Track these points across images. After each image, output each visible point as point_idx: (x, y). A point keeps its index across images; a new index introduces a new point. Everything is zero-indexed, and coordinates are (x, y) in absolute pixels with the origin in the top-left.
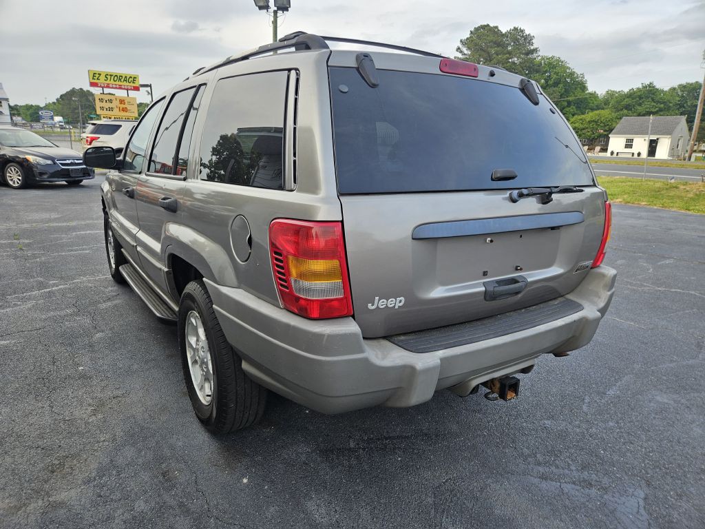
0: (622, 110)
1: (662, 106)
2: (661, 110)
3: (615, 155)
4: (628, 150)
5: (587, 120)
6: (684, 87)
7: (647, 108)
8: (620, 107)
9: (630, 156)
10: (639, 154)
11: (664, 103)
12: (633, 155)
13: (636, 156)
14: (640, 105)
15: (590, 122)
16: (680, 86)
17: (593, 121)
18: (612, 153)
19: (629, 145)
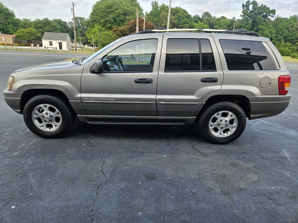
0: (38, 28)
1: (54, 28)
2: (54, 30)
3: (46, 48)
4: (51, 46)
5: (26, 32)
6: (55, 20)
7: (48, 29)
8: (37, 27)
9: (53, 49)
10: (56, 48)
11: (54, 27)
12: (54, 49)
13: (55, 49)
14: (45, 27)
15: (27, 33)
16: (54, 20)
17: (28, 33)
18: (45, 47)
19: (51, 44)
